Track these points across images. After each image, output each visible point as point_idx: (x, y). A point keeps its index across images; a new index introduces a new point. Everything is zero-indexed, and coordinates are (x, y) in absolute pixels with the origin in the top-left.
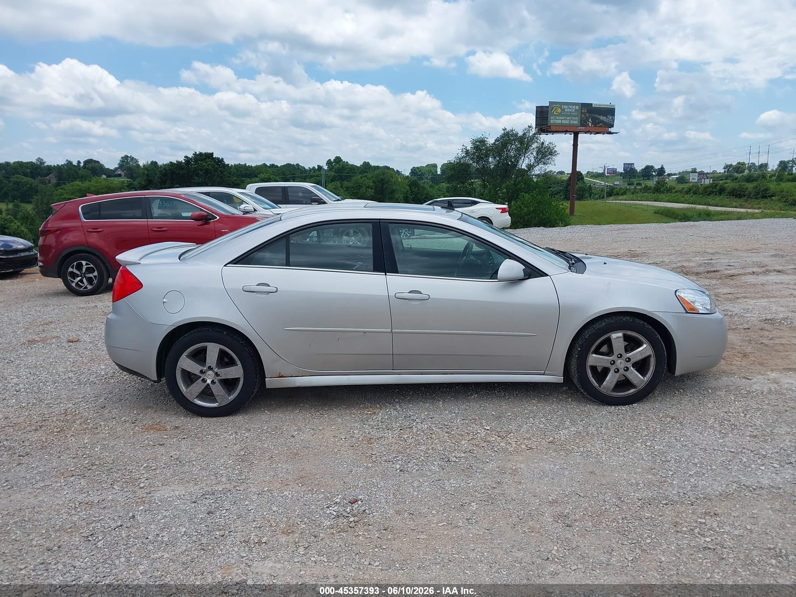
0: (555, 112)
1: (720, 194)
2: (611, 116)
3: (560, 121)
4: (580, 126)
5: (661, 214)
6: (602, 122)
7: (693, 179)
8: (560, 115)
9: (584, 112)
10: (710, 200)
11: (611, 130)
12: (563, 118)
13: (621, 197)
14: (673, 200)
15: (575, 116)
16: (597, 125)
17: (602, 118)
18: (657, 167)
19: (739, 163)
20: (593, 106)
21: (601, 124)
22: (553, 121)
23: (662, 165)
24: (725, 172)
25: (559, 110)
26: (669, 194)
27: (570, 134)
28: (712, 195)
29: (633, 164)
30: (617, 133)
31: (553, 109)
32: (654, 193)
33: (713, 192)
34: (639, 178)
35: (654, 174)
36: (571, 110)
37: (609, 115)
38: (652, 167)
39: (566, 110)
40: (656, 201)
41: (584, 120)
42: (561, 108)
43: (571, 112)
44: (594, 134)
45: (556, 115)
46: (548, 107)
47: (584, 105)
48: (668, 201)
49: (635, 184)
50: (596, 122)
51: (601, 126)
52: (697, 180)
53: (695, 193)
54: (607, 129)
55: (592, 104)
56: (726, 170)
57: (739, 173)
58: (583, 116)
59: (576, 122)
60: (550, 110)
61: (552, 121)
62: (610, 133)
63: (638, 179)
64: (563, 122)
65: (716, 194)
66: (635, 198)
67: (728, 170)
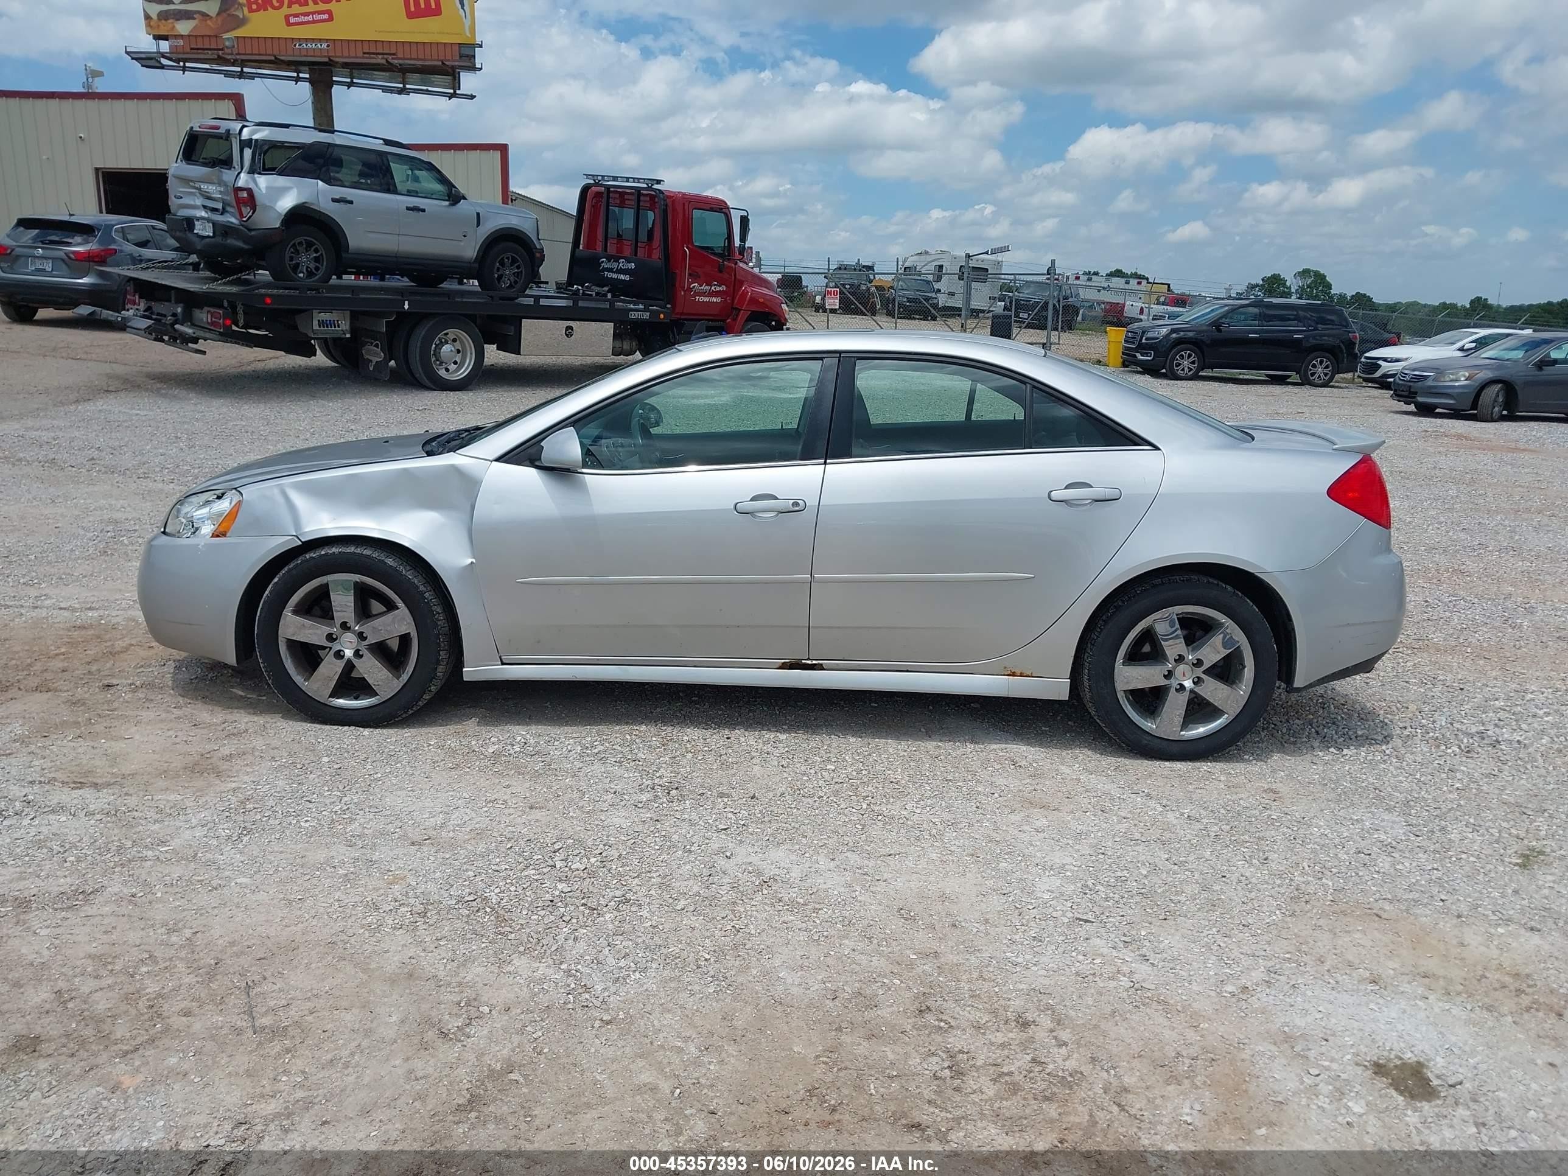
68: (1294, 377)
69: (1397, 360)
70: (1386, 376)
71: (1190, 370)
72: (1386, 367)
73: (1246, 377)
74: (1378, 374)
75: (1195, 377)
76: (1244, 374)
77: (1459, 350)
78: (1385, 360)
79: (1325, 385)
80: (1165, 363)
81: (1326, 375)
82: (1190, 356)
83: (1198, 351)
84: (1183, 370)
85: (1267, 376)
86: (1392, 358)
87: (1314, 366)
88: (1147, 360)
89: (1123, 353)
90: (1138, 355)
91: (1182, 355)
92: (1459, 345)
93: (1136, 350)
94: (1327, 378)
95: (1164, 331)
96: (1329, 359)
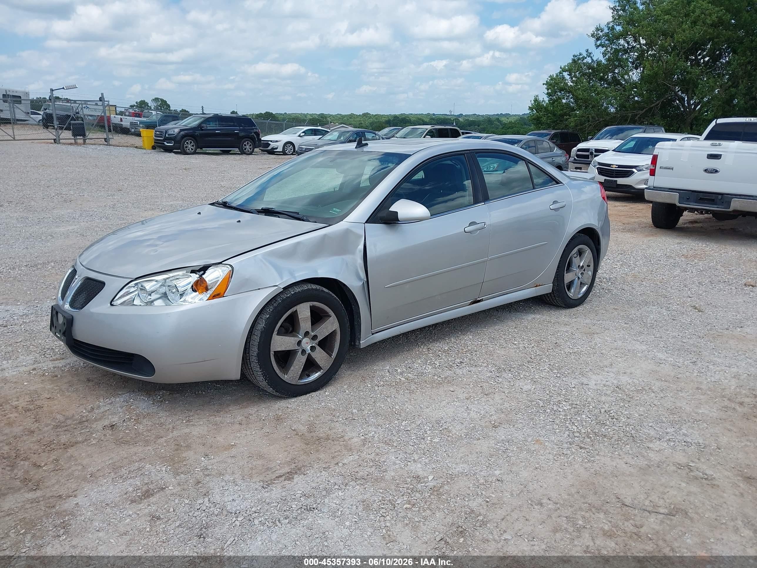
68: (237, 150)
69: (277, 141)
70: (273, 149)
71: (192, 149)
72: (272, 145)
73: (210, 152)
74: (270, 148)
75: (195, 153)
76: (210, 150)
77: (299, 136)
78: (271, 141)
79: (251, 154)
80: (180, 146)
81: (250, 149)
82: (191, 143)
83: (195, 141)
84: (189, 149)
85: (221, 151)
86: (274, 141)
87: (245, 145)
88: (171, 146)
89: (155, 142)
90: (165, 143)
91: (187, 142)
92: (298, 134)
93: (164, 140)
94: (251, 151)
95: (177, 131)
96: (251, 142)
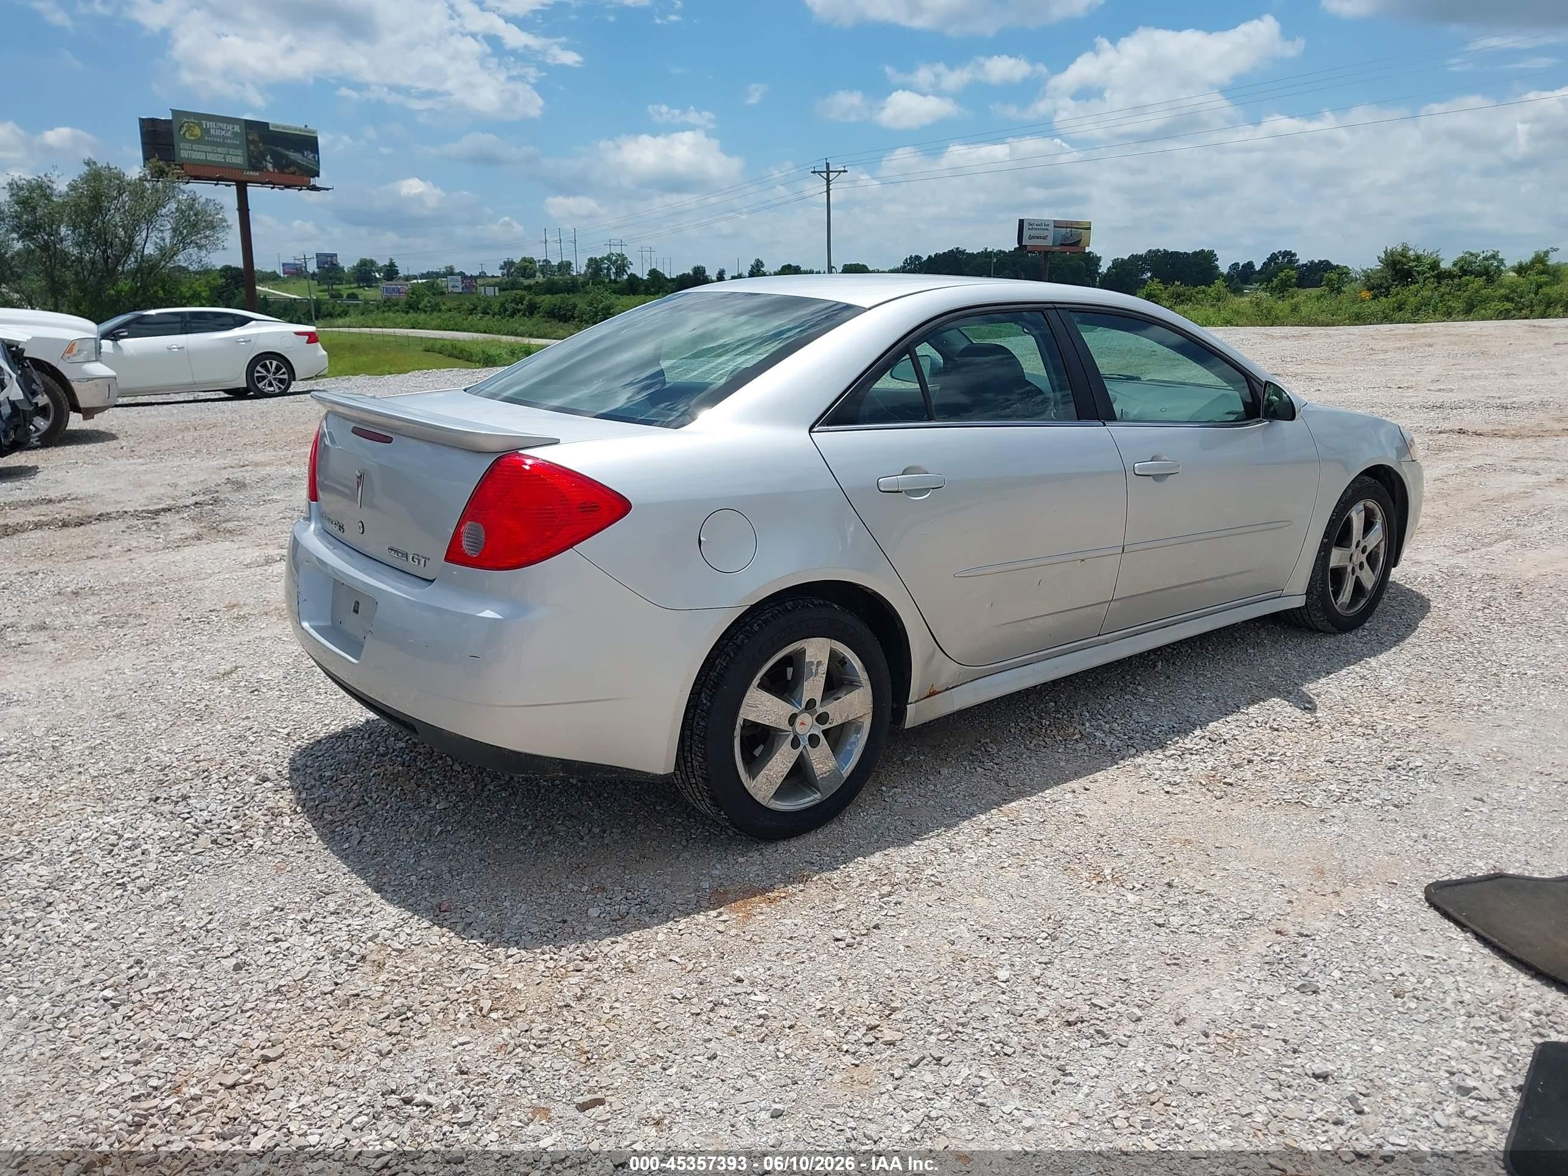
0: (187, 134)
1: (531, 314)
2: (312, 152)
3: (203, 157)
4: (250, 170)
5: (440, 353)
6: (294, 163)
7: (453, 287)
8: (199, 141)
9: (253, 140)
10: (517, 325)
11: (315, 181)
12: (209, 149)
13: (340, 321)
14: (447, 326)
15: (235, 147)
16: (286, 170)
17: (293, 155)
18: (382, 262)
19: (524, 260)
20: (271, 129)
21: (292, 169)
22: (185, 152)
23: (391, 260)
24: (503, 275)
25: (197, 131)
26: (435, 313)
27: (227, 185)
28: (517, 317)
29: (336, 255)
30: (327, 189)
31: (182, 126)
32: (407, 313)
33: (519, 311)
34: (350, 283)
35: (378, 276)
36: (223, 133)
37: (307, 150)
38: (372, 263)
39: (212, 132)
40: (413, 328)
41: (256, 158)
42: (200, 125)
43: (224, 138)
44: (280, 189)
45: (192, 142)
46: (170, 122)
47: (249, 125)
48: (438, 328)
49: (345, 296)
50: (283, 165)
51: (294, 173)
52: (460, 288)
53: (485, 312)
54: (306, 179)
55: (267, 124)
56: (505, 271)
57: (527, 278)
58: (252, 147)
59: (237, 158)
60: (175, 127)
61: (184, 154)
62: (314, 188)
63: (348, 286)
64: (209, 158)
65: (524, 315)
66: (370, 323)
67: (508, 271)
